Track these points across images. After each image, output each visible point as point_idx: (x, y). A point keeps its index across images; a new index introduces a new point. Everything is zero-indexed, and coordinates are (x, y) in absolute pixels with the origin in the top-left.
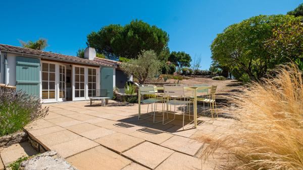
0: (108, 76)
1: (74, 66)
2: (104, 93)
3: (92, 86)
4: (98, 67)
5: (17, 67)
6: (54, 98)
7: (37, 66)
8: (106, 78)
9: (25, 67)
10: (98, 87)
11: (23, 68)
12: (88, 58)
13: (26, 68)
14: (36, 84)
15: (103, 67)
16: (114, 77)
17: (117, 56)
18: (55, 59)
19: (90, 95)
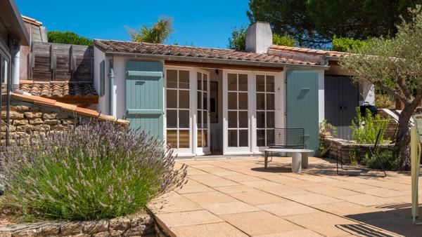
0: (305, 91)
1: (226, 72)
2: (297, 138)
3: (266, 120)
4: (279, 69)
5: (128, 82)
6: (188, 147)
7: (157, 78)
8: (300, 97)
9: (140, 80)
10: (280, 122)
11: (137, 83)
12: (253, 50)
13: (141, 84)
14: (157, 116)
15: (292, 68)
16: (321, 93)
17: (326, 35)
18: (190, 59)
19: (260, 143)
